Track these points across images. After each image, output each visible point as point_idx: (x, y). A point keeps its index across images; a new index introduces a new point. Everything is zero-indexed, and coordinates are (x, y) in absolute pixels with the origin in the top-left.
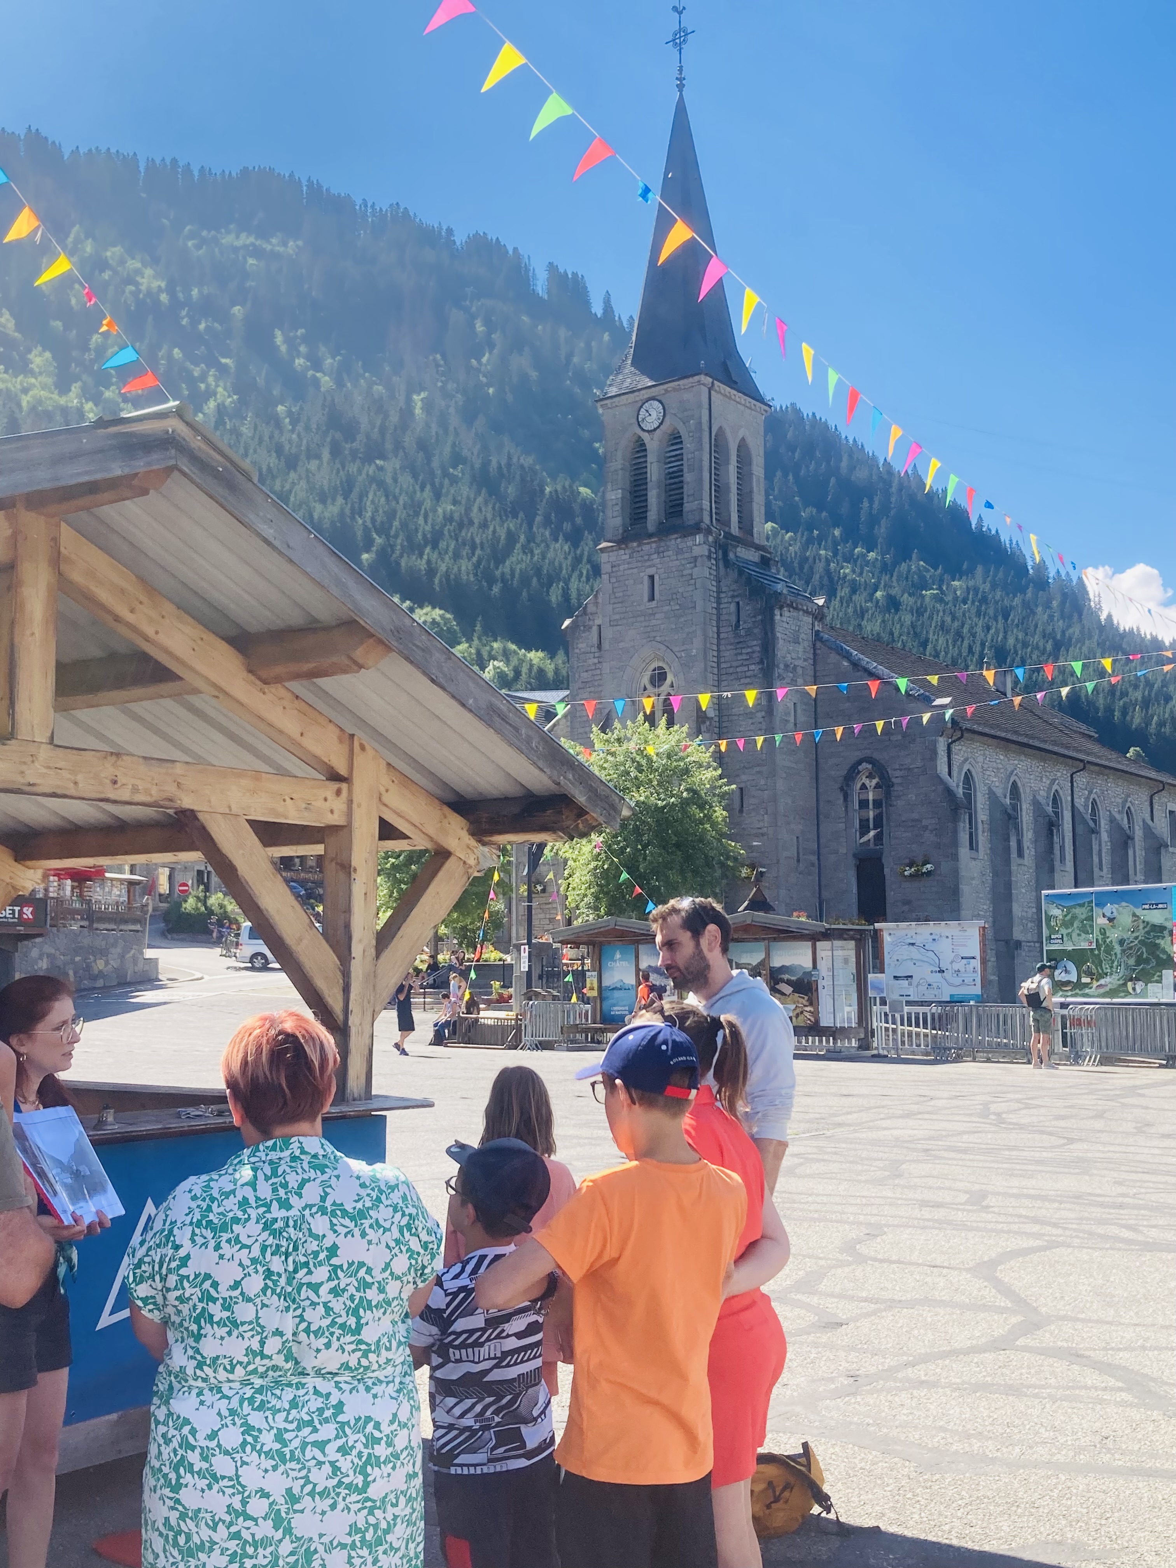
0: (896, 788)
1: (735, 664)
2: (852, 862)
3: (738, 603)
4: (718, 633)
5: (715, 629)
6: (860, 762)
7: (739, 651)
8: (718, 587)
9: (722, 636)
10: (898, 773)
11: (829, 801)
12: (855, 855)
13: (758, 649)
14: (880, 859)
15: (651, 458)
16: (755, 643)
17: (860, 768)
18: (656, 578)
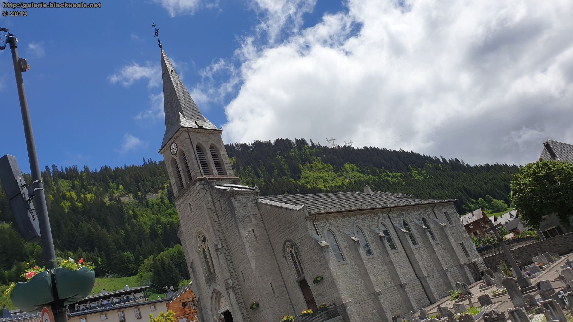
0: (300, 248)
1: (225, 224)
2: (297, 284)
3: (219, 201)
4: (217, 214)
5: (215, 214)
6: (285, 243)
7: (225, 218)
8: (212, 198)
9: (219, 215)
10: (298, 241)
11: (282, 262)
12: (297, 281)
13: (229, 215)
14: (305, 280)
15: (178, 163)
16: (228, 213)
17: (286, 245)
18: (191, 204)
